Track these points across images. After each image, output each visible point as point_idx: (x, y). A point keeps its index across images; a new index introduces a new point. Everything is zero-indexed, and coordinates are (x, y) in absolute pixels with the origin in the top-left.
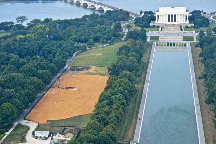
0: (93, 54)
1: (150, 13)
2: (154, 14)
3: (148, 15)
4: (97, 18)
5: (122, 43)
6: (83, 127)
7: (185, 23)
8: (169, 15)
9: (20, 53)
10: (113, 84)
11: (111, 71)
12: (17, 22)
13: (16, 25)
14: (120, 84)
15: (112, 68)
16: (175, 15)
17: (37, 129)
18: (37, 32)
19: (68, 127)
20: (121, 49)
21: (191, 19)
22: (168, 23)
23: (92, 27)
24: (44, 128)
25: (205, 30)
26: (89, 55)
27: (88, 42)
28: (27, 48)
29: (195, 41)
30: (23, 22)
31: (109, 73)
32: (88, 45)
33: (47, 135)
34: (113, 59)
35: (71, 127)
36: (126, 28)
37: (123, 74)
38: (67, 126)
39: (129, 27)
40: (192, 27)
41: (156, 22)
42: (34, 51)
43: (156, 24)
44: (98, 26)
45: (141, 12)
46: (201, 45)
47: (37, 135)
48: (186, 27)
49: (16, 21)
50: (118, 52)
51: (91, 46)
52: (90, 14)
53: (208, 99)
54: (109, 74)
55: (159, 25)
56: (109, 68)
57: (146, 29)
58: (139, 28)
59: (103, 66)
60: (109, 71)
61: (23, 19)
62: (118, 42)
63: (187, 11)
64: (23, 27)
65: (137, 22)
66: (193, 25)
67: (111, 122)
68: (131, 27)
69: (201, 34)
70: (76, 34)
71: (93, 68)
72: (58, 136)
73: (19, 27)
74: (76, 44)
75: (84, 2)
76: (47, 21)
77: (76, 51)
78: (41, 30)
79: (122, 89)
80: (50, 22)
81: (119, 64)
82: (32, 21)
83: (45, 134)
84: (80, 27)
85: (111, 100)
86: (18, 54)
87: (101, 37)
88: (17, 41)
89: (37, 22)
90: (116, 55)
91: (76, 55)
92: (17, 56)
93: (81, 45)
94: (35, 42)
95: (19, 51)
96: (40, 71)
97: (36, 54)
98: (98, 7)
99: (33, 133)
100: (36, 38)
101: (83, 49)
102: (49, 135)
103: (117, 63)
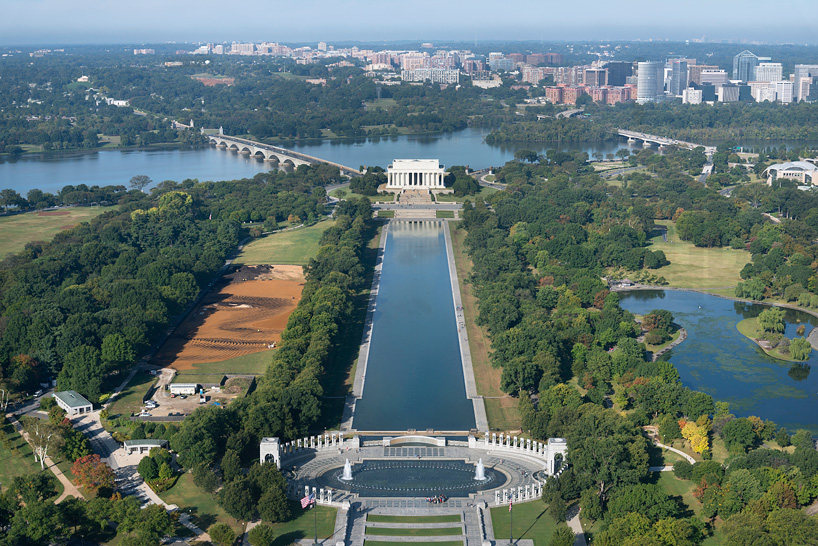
0: (275, 244)
1: (377, 169)
2: (384, 171)
3: (373, 173)
4: (281, 179)
5: (330, 222)
6: (259, 373)
7: (438, 186)
8: (410, 174)
9: (138, 243)
10: (313, 296)
11: (310, 273)
12: (133, 186)
13: (130, 193)
14: (326, 296)
15: (310, 268)
16: (421, 174)
17: (173, 382)
18: (170, 205)
19: (231, 376)
20: (326, 233)
21: (449, 181)
22: (408, 187)
23: (273, 195)
24: (187, 378)
25: (473, 200)
26: (269, 244)
27: (266, 221)
28: (150, 234)
29: (457, 218)
30: (142, 186)
31: (305, 277)
32: (265, 226)
33: (192, 391)
34: (314, 251)
35: (239, 374)
36: (335, 196)
37: (330, 277)
38: (230, 374)
39: (340, 194)
40: (450, 193)
41: (388, 186)
42: (165, 239)
43: (388, 189)
44: (285, 192)
45: (362, 169)
46: (466, 224)
47: (173, 391)
48: (441, 194)
49: (131, 184)
50: (321, 239)
51: (273, 229)
52: (269, 172)
53: (480, 318)
54: (305, 279)
55: (393, 191)
56: (304, 267)
57: (372, 199)
58: (359, 197)
59: (296, 264)
60: (305, 272)
61: (144, 180)
62: (322, 221)
63: (441, 167)
64: (143, 196)
65: (358, 184)
66: (453, 191)
67: (312, 364)
68: (344, 194)
69: (467, 207)
70: (243, 207)
71: (276, 267)
72: (215, 391)
73: (135, 195)
74: (244, 225)
75: (257, 149)
76: (189, 184)
77: (245, 237)
78: (177, 201)
79: (329, 304)
80: (195, 187)
81: (323, 260)
82: (161, 184)
83: (190, 389)
84: (251, 193)
85: (311, 325)
86: (134, 245)
87: (289, 213)
88: (131, 220)
89: (170, 186)
90: (317, 243)
91: (245, 244)
92: (132, 248)
93: (253, 227)
94: (167, 222)
95: (137, 238)
96: (176, 276)
97: (168, 244)
98: (282, 159)
99: (167, 388)
100: (168, 215)
101: (258, 233)
102: (197, 391)
103: (320, 257)
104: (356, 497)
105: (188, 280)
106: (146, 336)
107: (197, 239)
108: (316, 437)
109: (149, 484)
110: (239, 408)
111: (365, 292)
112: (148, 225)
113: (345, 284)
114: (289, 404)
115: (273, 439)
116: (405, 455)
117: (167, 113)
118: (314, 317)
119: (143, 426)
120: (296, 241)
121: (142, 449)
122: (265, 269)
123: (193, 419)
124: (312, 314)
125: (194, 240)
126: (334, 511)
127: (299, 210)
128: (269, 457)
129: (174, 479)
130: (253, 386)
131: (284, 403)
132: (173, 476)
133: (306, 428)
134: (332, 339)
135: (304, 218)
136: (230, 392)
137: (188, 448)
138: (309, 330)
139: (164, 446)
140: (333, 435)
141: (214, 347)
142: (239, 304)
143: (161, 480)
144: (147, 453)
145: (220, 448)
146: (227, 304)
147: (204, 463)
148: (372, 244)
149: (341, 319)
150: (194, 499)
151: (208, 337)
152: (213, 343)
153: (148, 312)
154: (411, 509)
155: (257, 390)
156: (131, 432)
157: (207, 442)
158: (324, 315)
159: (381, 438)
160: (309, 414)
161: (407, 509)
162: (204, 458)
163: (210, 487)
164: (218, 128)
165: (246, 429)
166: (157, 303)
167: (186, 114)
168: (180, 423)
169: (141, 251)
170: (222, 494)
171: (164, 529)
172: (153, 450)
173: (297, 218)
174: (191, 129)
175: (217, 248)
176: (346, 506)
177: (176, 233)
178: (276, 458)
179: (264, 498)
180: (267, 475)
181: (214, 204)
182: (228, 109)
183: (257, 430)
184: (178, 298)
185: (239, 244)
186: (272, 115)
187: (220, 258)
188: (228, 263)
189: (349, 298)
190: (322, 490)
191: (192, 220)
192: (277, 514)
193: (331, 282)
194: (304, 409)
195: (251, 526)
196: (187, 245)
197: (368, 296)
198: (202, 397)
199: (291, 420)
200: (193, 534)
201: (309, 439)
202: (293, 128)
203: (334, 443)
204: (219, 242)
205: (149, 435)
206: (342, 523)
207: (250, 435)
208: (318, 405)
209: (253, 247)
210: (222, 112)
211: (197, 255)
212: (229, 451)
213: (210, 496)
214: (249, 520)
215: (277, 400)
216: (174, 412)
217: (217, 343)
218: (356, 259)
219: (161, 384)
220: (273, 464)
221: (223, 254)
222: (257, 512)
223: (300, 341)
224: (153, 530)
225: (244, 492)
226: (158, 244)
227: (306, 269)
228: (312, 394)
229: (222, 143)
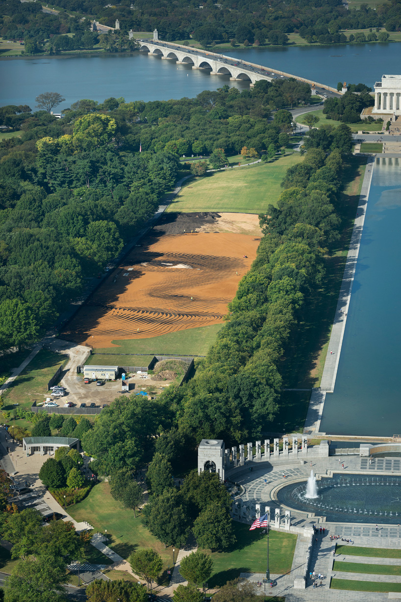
0: (224, 184)
1: (360, 88)
2: (370, 90)
3: (356, 93)
4: (233, 99)
5: (296, 158)
6: (199, 355)
9: (45, 180)
10: (272, 255)
11: (268, 224)
12: (39, 106)
13: (36, 115)
14: (289, 255)
15: (269, 217)
17: (87, 362)
18: (87, 131)
19: (163, 357)
20: (291, 172)
23: (222, 120)
24: (106, 358)
26: (215, 185)
27: (212, 155)
28: (61, 170)
30: (52, 106)
31: (262, 229)
32: (211, 161)
33: (112, 375)
34: (274, 195)
35: (172, 355)
36: (304, 123)
37: (295, 230)
38: (161, 355)
39: (311, 120)
41: (375, 110)
42: (81, 176)
43: (374, 114)
44: (237, 116)
45: (340, 87)
47: (87, 374)
49: (37, 104)
50: (283, 179)
51: (221, 165)
52: (218, 90)
54: (262, 232)
55: (381, 117)
56: (261, 216)
57: (353, 127)
58: (336, 124)
59: (250, 212)
60: (262, 223)
61: (55, 99)
62: (285, 156)
64: (53, 119)
65: (333, 107)
67: (268, 344)
68: (316, 120)
70: (183, 136)
71: (225, 216)
72: (141, 377)
73: (42, 118)
74: (183, 160)
75: (202, 60)
76: (112, 105)
77: (184, 176)
78: (96, 126)
79: (293, 266)
80: (120, 108)
81: (285, 208)
82: (76, 104)
83: (109, 373)
84: (193, 118)
85: (268, 293)
86: (40, 183)
87: (242, 144)
88: (37, 151)
89: (88, 107)
90: (279, 185)
91: (184, 184)
92: (38, 188)
93: (195, 162)
94: (83, 153)
95: (44, 175)
96: (94, 225)
97: (84, 183)
98: (235, 72)
99: (79, 371)
100: (84, 145)
101: (201, 170)
102: (118, 376)
103: (282, 204)
104: (322, 523)
105: (109, 230)
106: (53, 302)
107: (122, 177)
108: (272, 442)
109: (54, 495)
110: (172, 400)
111: (339, 254)
112: (59, 157)
113: (315, 241)
114: (237, 397)
115: (215, 442)
116: (388, 469)
117: (85, 11)
118: (273, 283)
119: (48, 419)
120: (252, 182)
121: (46, 449)
122: (209, 218)
123: (112, 412)
124: (270, 278)
125: (117, 179)
126: (293, 539)
127: (255, 140)
128: (209, 465)
129: (86, 489)
130: (191, 372)
131: (231, 395)
132: (84, 486)
133: (259, 429)
134: (296, 314)
135: (261, 151)
136: (161, 379)
137: (106, 450)
138: (266, 300)
139: (74, 446)
140: (294, 439)
141: (141, 319)
142: (175, 263)
143: (69, 489)
144: (52, 454)
145: (146, 450)
146: (159, 264)
147: (124, 470)
148: (352, 190)
149: (308, 287)
150: (111, 516)
151: (134, 306)
152: (140, 314)
153: (56, 272)
154: (395, 540)
155: (195, 377)
156: (33, 426)
157: (130, 443)
158: (286, 280)
159: (357, 445)
160: (263, 411)
161: (390, 539)
162: (125, 464)
163: (132, 502)
164: (151, 31)
165: (181, 426)
166: (68, 260)
167: (110, 13)
168: (94, 417)
169: (49, 191)
170: (147, 512)
171: (72, 553)
172: (60, 451)
173: (253, 151)
174: (116, 32)
175: (147, 189)
176: (308, 533)
177: (94, 168)
178: (219, 466)
179: (203, 517)
180: (207, 489)
181: (144, 133)
182: (165, 5)
183: (194, 429)
184: (95, 254)
185: (175, 186)
186: (222, 13)
187: (152, 203)
188: (161, 209)
189: (319, 260)
190: (277, 511)
191: (116, 152)
192: (218, 540)
193: (296, 237)
194: (257, 404)
195: (183, 555)
196: (109, 185)
197: (344, 259)
198: (124, 384)
199: (239, 418)
200: (108, 562)
201: (263, 443)
202: (250, 32)
203: (295, 451)
204: (150, 181)
205: (54, 432)
206: (302, 555)
207: (186, 436)
208: (275, 400)
209: (194, 189)
210: (157, 10)
211: (121, 198)
212: (158, 455)
213: (130, 512)
214: (181, 547)
215: (221, 391)
216: (88, 402)
217: (145, 314)
218: (330, 207)
219: (71, 366)
220: (214, 475)
221: (154, 197)
222: (191, 535)
223: (253, 314)
224: (58, 553)
225: (176, 510)
226: (71, 182)
227: (263, 219)
228: (267, 384)
229: (157, 51)
